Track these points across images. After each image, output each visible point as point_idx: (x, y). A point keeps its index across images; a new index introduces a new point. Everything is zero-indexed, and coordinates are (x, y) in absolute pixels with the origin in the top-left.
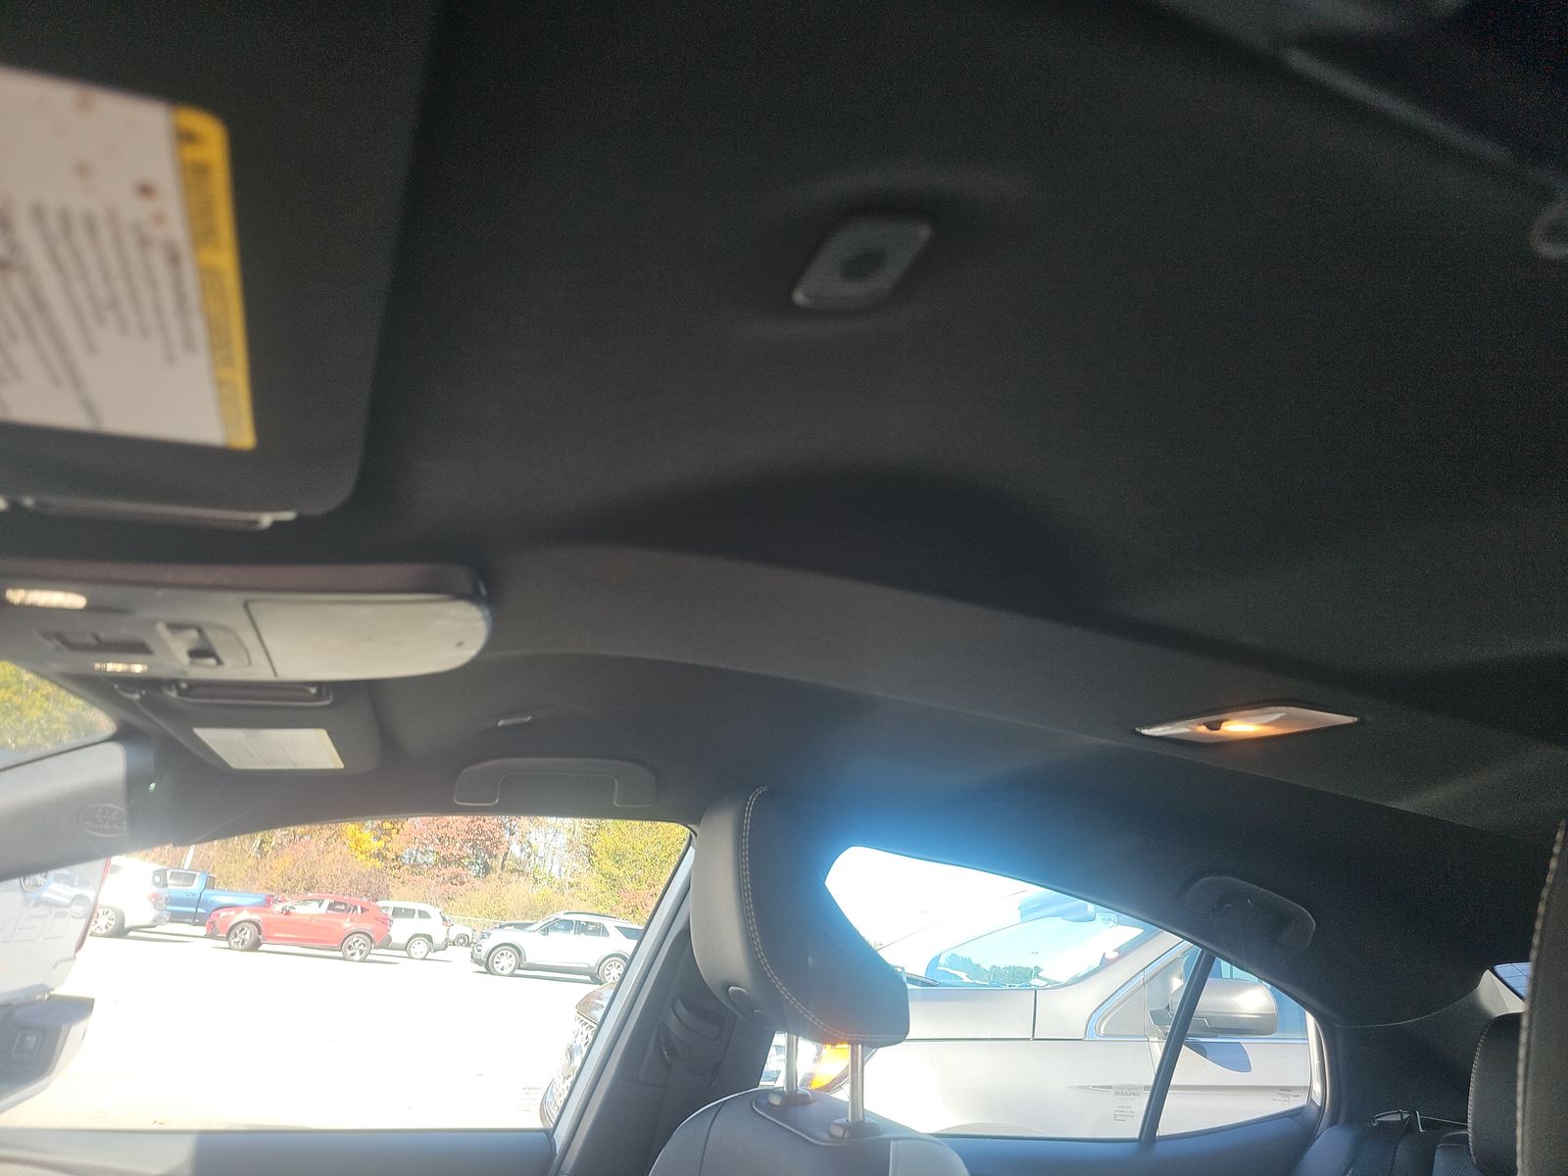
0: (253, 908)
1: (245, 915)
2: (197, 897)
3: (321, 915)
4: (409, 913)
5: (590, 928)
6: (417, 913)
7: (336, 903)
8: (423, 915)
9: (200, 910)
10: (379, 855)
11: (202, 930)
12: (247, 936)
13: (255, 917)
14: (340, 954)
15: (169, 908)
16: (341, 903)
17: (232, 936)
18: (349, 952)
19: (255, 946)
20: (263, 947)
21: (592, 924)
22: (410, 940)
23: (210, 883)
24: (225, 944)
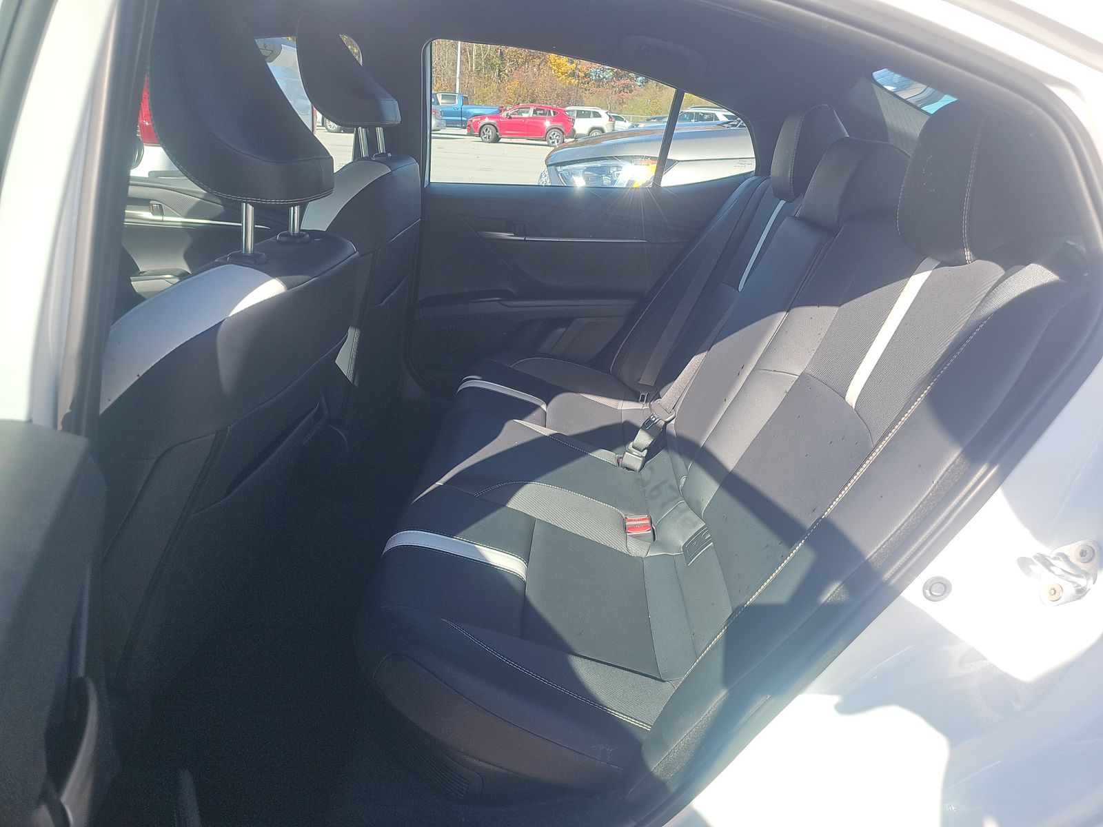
0: (491, 117)
1: (487, 120)
2: (460, 110)
3: (529, 118)
4: (586, 115)
5: (706, 117)
6: (592, 115)
7: (538, 109)
8: (597, 115)
9: (463, 119)
10: (573, 74)
11: (465, 131)
12: (490, 133)
13: (492, 121)
14: (546, 143)
15: (444, 118)
16: (541, 110)
17: (482, 134)
18: (551, 141)
19: (496, 140)
20: (501, 140)
21: (707, 114)
22: (590, 132)
23: (465, 100)
24: (480, 139)
